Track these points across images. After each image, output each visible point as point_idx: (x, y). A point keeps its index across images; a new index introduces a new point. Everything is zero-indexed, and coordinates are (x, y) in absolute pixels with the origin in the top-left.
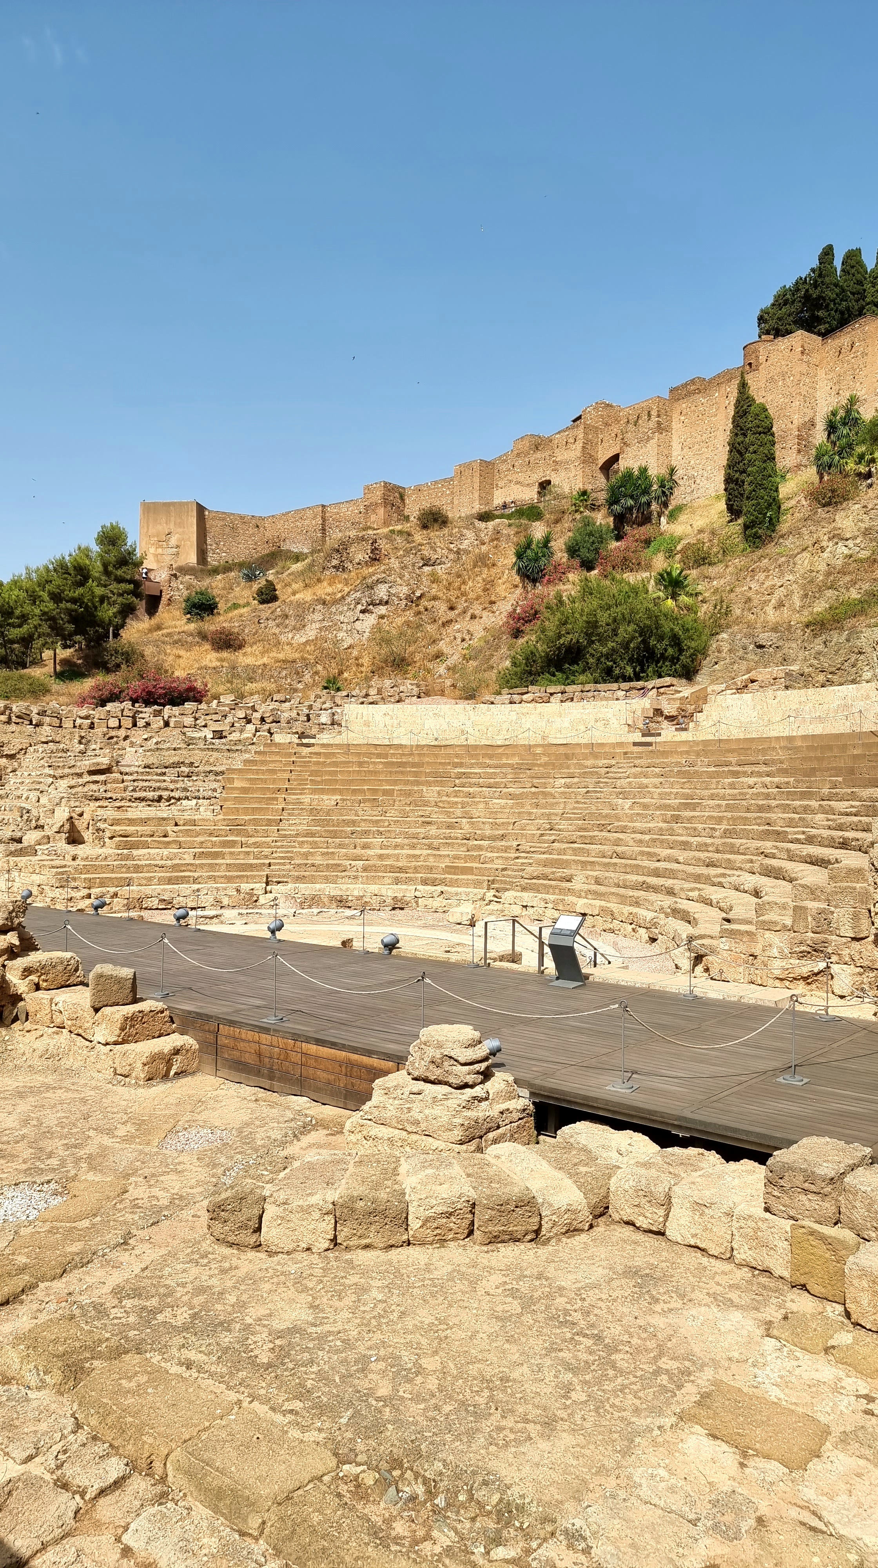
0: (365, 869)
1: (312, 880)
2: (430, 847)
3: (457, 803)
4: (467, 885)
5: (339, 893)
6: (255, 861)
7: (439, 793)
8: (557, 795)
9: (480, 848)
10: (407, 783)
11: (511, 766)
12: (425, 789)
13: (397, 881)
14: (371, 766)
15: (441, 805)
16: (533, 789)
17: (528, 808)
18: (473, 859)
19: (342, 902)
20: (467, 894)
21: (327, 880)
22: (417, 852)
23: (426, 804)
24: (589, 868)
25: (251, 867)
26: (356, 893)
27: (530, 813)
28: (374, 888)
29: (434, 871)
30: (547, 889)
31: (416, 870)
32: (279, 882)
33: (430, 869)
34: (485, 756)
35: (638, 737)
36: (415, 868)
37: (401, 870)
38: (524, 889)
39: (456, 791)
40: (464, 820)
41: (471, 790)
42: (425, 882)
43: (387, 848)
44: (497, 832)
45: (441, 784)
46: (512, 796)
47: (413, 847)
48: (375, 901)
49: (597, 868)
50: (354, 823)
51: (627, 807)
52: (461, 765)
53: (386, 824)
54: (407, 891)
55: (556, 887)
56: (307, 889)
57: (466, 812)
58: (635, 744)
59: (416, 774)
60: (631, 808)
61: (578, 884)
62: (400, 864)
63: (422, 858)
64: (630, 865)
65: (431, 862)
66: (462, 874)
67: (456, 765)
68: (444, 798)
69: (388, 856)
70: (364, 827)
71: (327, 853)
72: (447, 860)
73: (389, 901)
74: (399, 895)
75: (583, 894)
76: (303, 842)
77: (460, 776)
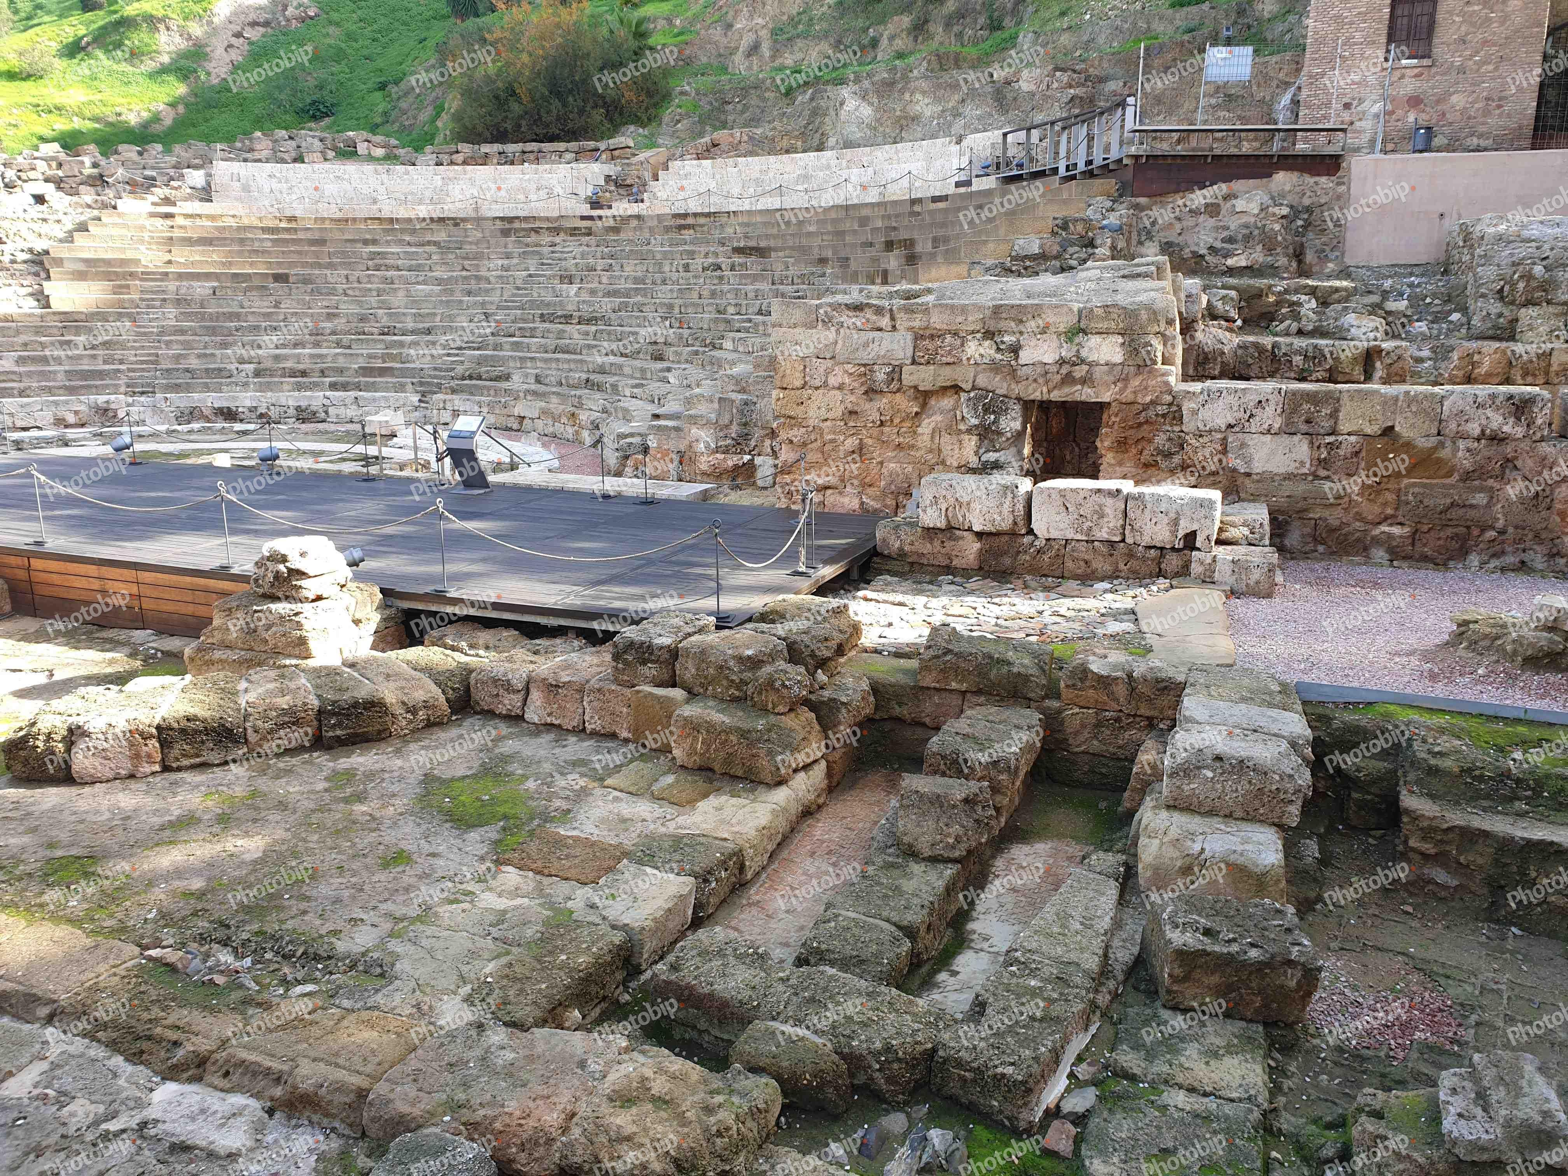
0: (257, 374)
1: (188, 388)
2: (339, 344)
3: (370, 290)
4: (387, 390)
5: (225, 404)
6: (107, 367)
7: (347, 277)
8: (492, 279)
9: (401, 344)
10: (305, 265)
11: (435, 243)
12: (328, 272)
13: (299, 387)
14: (257, 244)
15: (350, 292)
16: (464, 273)
17: (458, 296)
18: (392, 357)
19: (229, 415)
20: (386, 399)
21: (207, 388)
22: (324, 351)
23: (332, 292)
24: (529, 364)
25: (101, 374)
26: (248, 403)
27: (461, 301)
28: (270, 396)
29: (346, 373)
30: (479, 391)
31: (323, 373)
32: (143, 393)
33: (341, 371)
34: (402, 231)
35: (586, 210)
36: (322, 372)
37: (304, 374)
38: (454, 391)
39: (369, 276)
40: (381, 312)
41: (389, 274)
42: (333, 386)
43: (284, 346)
44: (421, 326)
45: (349, 265)
46: (439, 281)
47: (317, 345)
48: (274, 413)
49: (539, 364)
50: (237, 316)
51: (572, 293)
52: (374, 242)
53: (281, 317)
54: (315, 399)
55: (489, 388)
56: (181, 400)
57: (383, 302)
58: (583, 218)
59: (316, 254)
60: (576, 295)
61: (517, 382)
62: (301, 367)
63: (330, 359)
64: (575, 361)
65: (341, 362)
66: (380, 376)
67: (366, 242)
68: (356, 285)
69: (286, 358)
70: (252, 321)
71: (205, 355)
72: (361, 360)
73: (292, 412)
74: (303, 404)
75: (522, 395)
76: (171, 341)
77: (373, 256)
